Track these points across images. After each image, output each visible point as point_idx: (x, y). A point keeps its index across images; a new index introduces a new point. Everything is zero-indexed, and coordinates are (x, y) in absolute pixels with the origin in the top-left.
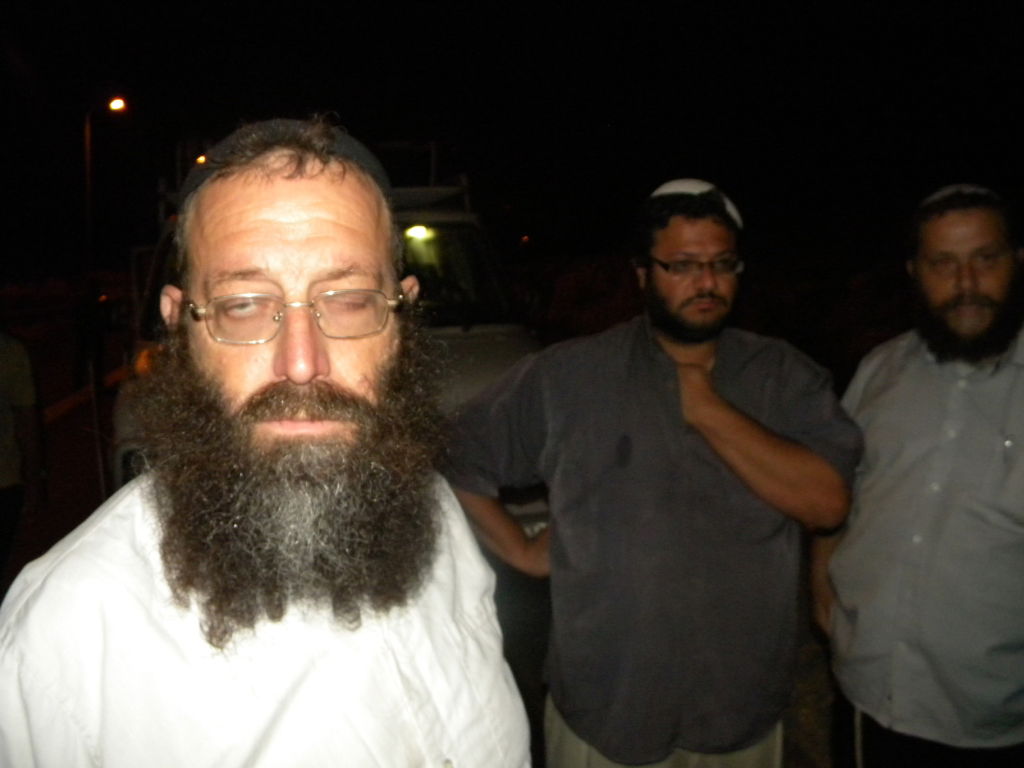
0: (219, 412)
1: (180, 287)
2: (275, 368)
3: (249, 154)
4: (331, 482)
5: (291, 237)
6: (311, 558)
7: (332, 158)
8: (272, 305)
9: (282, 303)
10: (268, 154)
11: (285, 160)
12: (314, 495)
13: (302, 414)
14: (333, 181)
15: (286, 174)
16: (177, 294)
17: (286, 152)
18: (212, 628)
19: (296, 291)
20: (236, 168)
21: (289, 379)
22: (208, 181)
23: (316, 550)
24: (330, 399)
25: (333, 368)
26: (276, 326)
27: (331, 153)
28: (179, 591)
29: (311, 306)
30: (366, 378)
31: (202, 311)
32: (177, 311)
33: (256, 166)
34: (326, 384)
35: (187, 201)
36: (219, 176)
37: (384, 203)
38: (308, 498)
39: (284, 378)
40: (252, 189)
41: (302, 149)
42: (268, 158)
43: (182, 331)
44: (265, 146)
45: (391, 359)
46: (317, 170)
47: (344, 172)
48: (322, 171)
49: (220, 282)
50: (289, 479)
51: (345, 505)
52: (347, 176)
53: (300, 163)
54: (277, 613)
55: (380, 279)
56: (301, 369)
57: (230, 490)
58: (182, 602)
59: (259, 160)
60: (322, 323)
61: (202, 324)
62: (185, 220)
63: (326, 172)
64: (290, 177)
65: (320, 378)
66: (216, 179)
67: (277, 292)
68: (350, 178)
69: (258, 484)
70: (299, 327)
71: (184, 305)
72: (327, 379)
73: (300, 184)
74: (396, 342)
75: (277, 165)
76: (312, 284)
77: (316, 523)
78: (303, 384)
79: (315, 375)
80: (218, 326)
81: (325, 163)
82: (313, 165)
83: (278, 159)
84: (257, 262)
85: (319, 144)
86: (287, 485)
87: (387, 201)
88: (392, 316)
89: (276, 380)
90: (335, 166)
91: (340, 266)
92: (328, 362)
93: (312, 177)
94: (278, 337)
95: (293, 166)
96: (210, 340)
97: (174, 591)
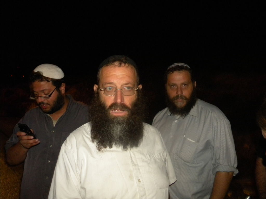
0: (105, 108)
1: (97, 85)
2: (114, 100)
3: (112, 62)
4: (123, 124)
5: (118, 77)
6: (119, 137)
7: (126, 63)
8: (114, 89)
9: (116, 89)
10: (115, 62)
11: (118, 64)
12: (120, 126)
13: (118, 109)
14: (126, 68)
15: (118, 66)
16: (97, 86)
17: (118, 62)
18: (98, 147)
19: (119, 87)
20: (109, 64)
21: (117, 102)
22: (104, 66)
23: (120, 135)
24: (123, 107)
25: (125, 101)
26: (115, 93)
27: (126, 62)
28: (93, 139)
29: (121, 89)
30: (130, 103)
31: (102, 90)
32: (97, 89)
33: (113, 64)
34: (123, 104)
35: (100, 70)
36: (106, 66)
37: (136, 71)
38: (119, 126)
39: (116, 102)
40: (112, 69)
41: (121, 62)
42: (115, 63)
43: (98, 93)
44: (114, 61)
45: (135, 100)
46: (123, 66)
47: (128, 66)
48: (124, 66)
49: (105, 84)
50: (116, 123)
51: (125, 128)
52: (129, 66)
53: (120, 64)
54: (111, 147)
55: (134, 85)
56: (119, 101)
57: (106, 123)
58: (93, 142)
59: (113, 63)
60: (123, 93)
61: (102, 91)
62: (99, 73)
63: (125, 66)
64: (119, 67)
65: (122, 102)
66: (105, 66)
67: (115, 87)
68: (129, 67)
69: (110, 123)
70: (119, 93)
71: (98, 88)
72: (123, 103)
73: (121, 68)
74: (137, 97)
75: (116, 65)
76: (122, 86)
77: (120, 131)
78: (119, 103)
79: (121, 102)
80: (105, 92)
81: (125, 64)
82: (123, 65)
83: (117, 63)
84: (112, 81)
85: (124, 61)
86: (116, 124)
87: (136, 70)
88: (136, 92)
89: (114, 102)
90: (127, 65)
91: (127, 83)
92: (124, 100)
93: (122, 67)
94: (115, 95)
95: (119, 65)
96: (103, 95)
97: (92, 139)
